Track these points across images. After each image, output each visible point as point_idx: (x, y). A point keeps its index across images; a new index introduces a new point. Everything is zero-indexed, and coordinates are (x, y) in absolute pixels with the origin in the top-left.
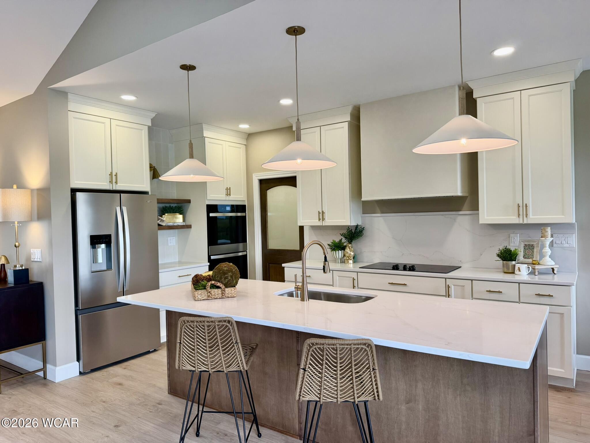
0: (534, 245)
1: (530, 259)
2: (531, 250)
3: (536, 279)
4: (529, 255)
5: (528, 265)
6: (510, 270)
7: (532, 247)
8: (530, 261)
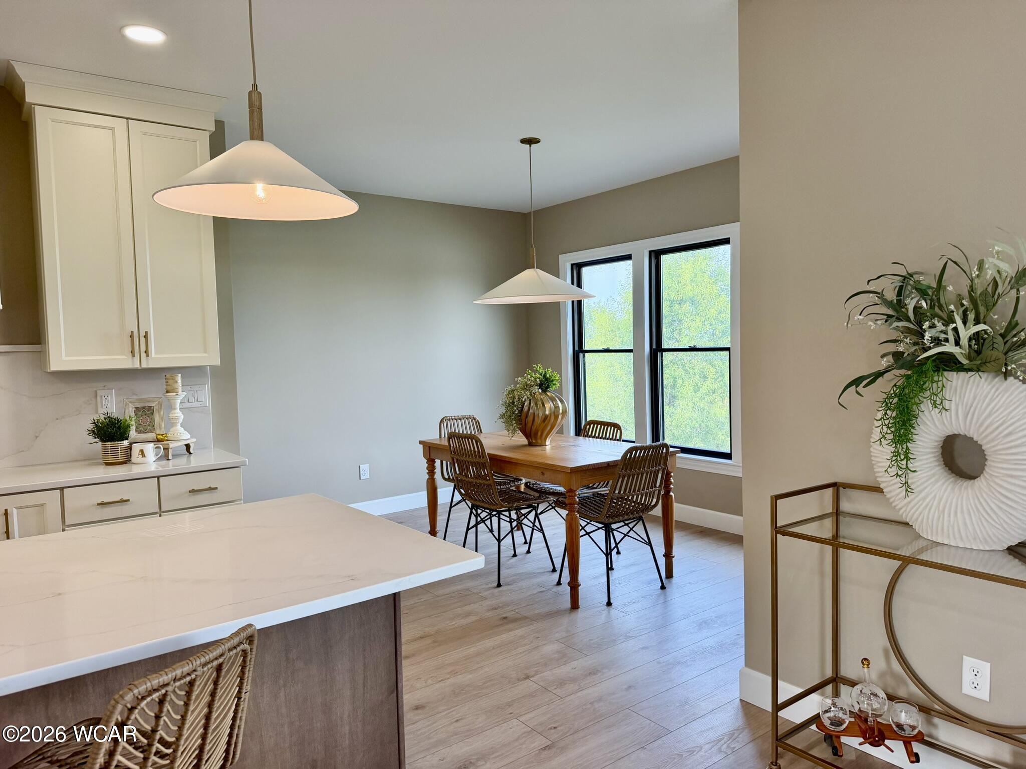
0: (152, 408)
1: (149, 433)
2: (148, 417)
3: (172, 465)
4: (145, 426)
5: (155, 445)
6: (120, 458)
7: (148, 411)
8: (151, 436)
